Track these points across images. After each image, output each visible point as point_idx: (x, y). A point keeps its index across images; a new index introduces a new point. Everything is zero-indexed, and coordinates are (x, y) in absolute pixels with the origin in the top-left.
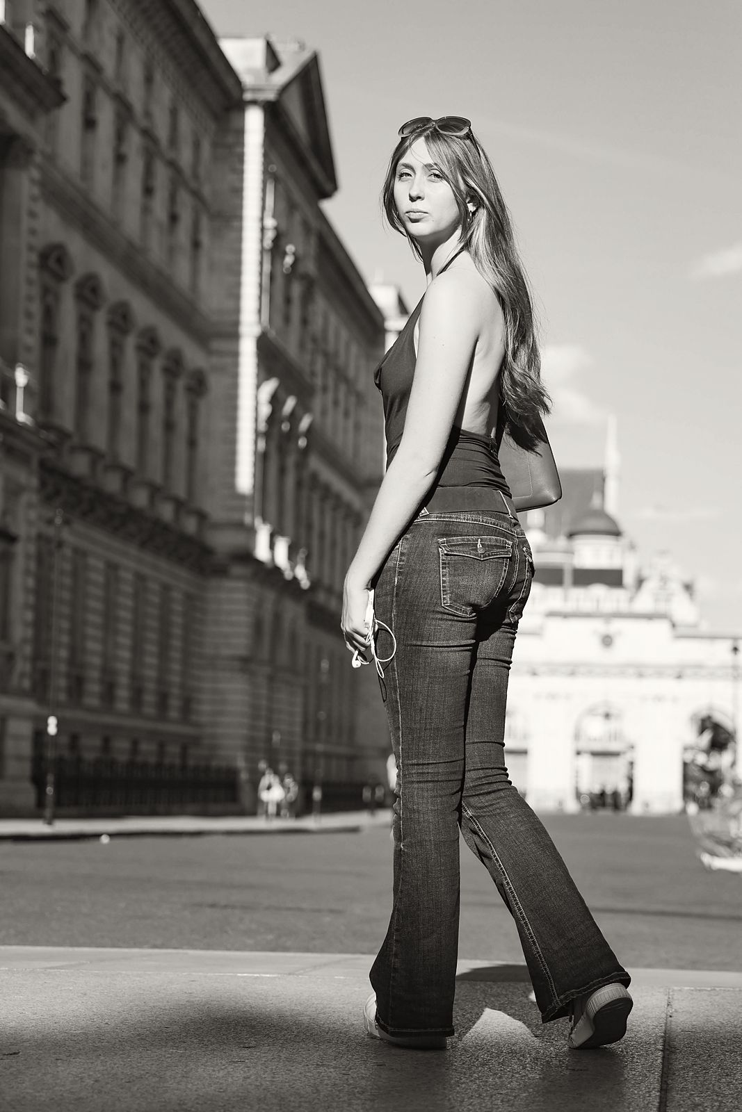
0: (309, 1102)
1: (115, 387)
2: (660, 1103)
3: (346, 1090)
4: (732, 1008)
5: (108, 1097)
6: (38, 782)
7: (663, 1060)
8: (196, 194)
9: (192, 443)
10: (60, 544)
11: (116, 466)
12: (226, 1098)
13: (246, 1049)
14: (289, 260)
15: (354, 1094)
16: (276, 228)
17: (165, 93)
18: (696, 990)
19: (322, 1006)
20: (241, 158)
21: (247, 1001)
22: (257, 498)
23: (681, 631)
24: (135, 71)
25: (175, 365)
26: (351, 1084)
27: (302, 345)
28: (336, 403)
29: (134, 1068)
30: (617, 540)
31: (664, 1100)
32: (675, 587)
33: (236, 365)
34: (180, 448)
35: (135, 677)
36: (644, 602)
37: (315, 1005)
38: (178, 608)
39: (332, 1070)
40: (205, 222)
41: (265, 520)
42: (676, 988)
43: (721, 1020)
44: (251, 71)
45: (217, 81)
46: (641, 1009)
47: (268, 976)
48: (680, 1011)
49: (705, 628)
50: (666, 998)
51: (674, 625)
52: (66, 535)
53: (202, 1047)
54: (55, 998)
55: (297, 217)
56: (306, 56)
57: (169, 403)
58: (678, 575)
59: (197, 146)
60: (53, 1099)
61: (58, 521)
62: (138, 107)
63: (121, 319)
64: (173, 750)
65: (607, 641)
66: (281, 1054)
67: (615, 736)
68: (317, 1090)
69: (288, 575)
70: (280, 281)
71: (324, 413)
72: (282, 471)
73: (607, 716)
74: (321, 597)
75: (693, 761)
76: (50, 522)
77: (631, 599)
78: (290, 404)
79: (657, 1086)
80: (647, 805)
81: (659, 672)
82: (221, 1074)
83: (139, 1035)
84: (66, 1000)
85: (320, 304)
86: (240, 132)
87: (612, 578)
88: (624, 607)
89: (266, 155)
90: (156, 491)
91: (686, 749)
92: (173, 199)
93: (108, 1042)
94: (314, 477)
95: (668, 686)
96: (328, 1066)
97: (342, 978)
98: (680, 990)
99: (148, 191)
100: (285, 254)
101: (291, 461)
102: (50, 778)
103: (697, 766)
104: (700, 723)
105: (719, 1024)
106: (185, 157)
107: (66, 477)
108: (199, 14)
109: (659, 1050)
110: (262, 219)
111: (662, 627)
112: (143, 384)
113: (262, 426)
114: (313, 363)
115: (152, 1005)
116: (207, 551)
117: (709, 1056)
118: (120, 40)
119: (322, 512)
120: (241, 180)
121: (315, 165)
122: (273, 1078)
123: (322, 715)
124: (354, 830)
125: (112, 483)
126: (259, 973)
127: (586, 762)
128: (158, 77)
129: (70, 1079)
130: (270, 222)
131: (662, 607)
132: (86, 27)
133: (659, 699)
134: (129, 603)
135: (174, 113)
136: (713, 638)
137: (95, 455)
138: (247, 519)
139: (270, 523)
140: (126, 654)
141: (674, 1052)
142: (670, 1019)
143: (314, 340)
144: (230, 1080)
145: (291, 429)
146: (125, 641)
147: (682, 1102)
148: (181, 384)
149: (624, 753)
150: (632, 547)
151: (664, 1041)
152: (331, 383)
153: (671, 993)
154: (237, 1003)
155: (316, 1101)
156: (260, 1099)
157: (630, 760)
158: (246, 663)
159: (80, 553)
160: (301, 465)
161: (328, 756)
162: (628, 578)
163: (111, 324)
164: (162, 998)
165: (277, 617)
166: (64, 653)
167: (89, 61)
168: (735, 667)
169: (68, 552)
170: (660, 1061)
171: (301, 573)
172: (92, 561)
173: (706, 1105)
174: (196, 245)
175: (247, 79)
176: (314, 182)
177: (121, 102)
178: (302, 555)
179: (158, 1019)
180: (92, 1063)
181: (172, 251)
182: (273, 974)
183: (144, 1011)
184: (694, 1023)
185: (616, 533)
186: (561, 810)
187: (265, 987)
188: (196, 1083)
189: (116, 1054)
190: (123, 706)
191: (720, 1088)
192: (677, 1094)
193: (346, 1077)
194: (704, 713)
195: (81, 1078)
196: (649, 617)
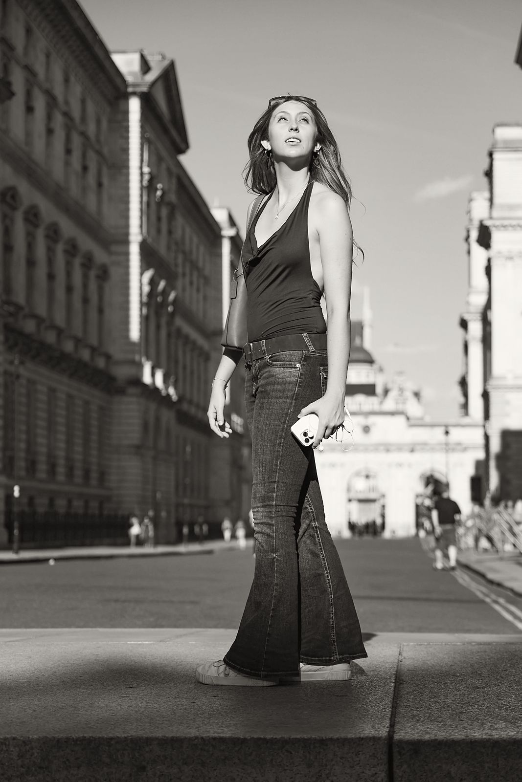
0: (169, 720)
1: (51, 277)
2: (392, 715)
3: (193, 712)
4: (440, 655)
5: (41, 721)
6: (9, 527)
7: (395, 689)
8: (99, 153)
9: (101, 311)
10: (18, 377)
11: (53, 327)
12: (116, 719)
13: (130, 688)
14: (159, 193)
15: (198, 715)
16: (150, 173)
17: (77, 89)
18: (417, 645)
19: (180, 661)
20: (127, 129)
21: (133, 659)
22: (143, 345)
23: (412, 422)
24: (58, 75)
25: (88, 262)
26: (196, 709)
27: (169, 248)
28: (191, 283)
29: (58, 702)
30: (372, 366)
31: (394, 713)
32: (409, 394)
33: (127, 260)
34: (93, 315)
35: (69, 460)
36: (389, 404)
37: (175, 660)
38: (94, 415)
39: (184, 700)
40: (105, 171)
41: (148, 359)
42: (405, 644)
43: (433, 663)
44: (132, 73)
45: (110, 81)
46: (382, 658)
47: (147, 643)
48: (407, 658)
49: (428, 419)
50: (399, 650)
51: (408, 419)
52: (22, 371)
53: (102, 688)
54: (11, 660)
55: (164, 166)
56: (166, 63)
57: (85, 286)
58: (411, 386)
59: (98, 122)
60: (6, 723)
61: (16, 362)
62: (60, 98)
63: (53, 234)
64: (94, 505)
65: (366, 429)
66: (152, 691)
67: (373, 489)
68: (174, 713)
69: (164, 393)
70: (153, 207)
71: (184, 290)
72: (158, 327)
73: (367, 477)
74: (185, 406)
75: (422, 504)
76: (11, 363)
77: (381, 403)
78: (162, 284)
79: (390, 705)
80: (394, 532)
81: (400, 448)
82: (114, 704)
83: (63, 682)
84: (18, 661)
85: (180, 220)
86: (126, 113)
87: (369, 390)
88: (377, 408)
89: (142, 127)
90: (78, 342)
91: (417, 496)
92: (84, 156)
93: (43, 687)
94: (179, 331)
95: (405, 457)
96: (182, 698)
97: (194, 643)
98: (408, 645)
99: (68, 151)
100: (156, 189)
101: (164, 320)
102: (16, 524)
103: (425, 507)
104: (426, 480)
105: (431, 665)
106: (91, 129)
107: (21, 334)
108: (98, 37)
109: (393, 682)
110: (141, 168)
111: (401, 420)
112: (69, 274)
113: (145, 299)
114: (176, 258)
115: (73, 662)
116: (111, 379)
117: (424, 685)
118: (48, 56)
119: (184, 353)
120: (128, 143)
121: (174, 133)
122: (147, 706)
123: (188, 480)
124: (210, 552)
125: (50, 338)
126: (141, 641)
127: (355, 506)
128: (72, 79)
129: (17, 710)
130: (146, 170)
131: (400, 407)
132: (26, 48)
133: (400, 465)
134: (64, 413)
135: (83, 102)
136: (433, 426)
137: (39, 320)
138: (137, 358)
139: (152, 360)
140: (62, 445)
141: (402, 684)
142: (401, 663)
143: (177, 244)
144: (119, 708)
145: (163, 301)
146: (62, 437)
147: (405, 714)
148: (93, 274)
149: (379, 500)
150: (381, 370)
151: (396, 677)
152: (188, 271)
153: (402, 647)
154: (126, 660)
155: (173, 720)
156: (138, 720)
157: (383, 504)
158: (138, 449)
159: (31, 382)
160: (170, 323)
161: (191, 506)
162: (379, 390)
163: (47, 236)
164: (79, 658)
165: (158, 419)
166: (23, 446)
167: (29, 70)
168: (447, 444)
169: (23, 381)
170: (392, 689)
171: (172, 391)
172: (39, 387)
173: (420, 715)
174: (100, 185)
175: (129, 79)
176: (174, 143)
177: (49, 95)
178: (172, 379)
179: (76, 671)
180: (32, 700)
181: (84, 189)
182: (150, 641)
183: (67, 667)
184: (415, 665)
185: (370, 361)
186: (340, 537)
187: (145, 650)
188: (97, 711)
189: (47, 694)
190: (61, 478)
191: (430, 705)
192: (403, 709)
193: (193, 704)
194: (428, 473)
195: (25, 709)
196: (392, 414)
